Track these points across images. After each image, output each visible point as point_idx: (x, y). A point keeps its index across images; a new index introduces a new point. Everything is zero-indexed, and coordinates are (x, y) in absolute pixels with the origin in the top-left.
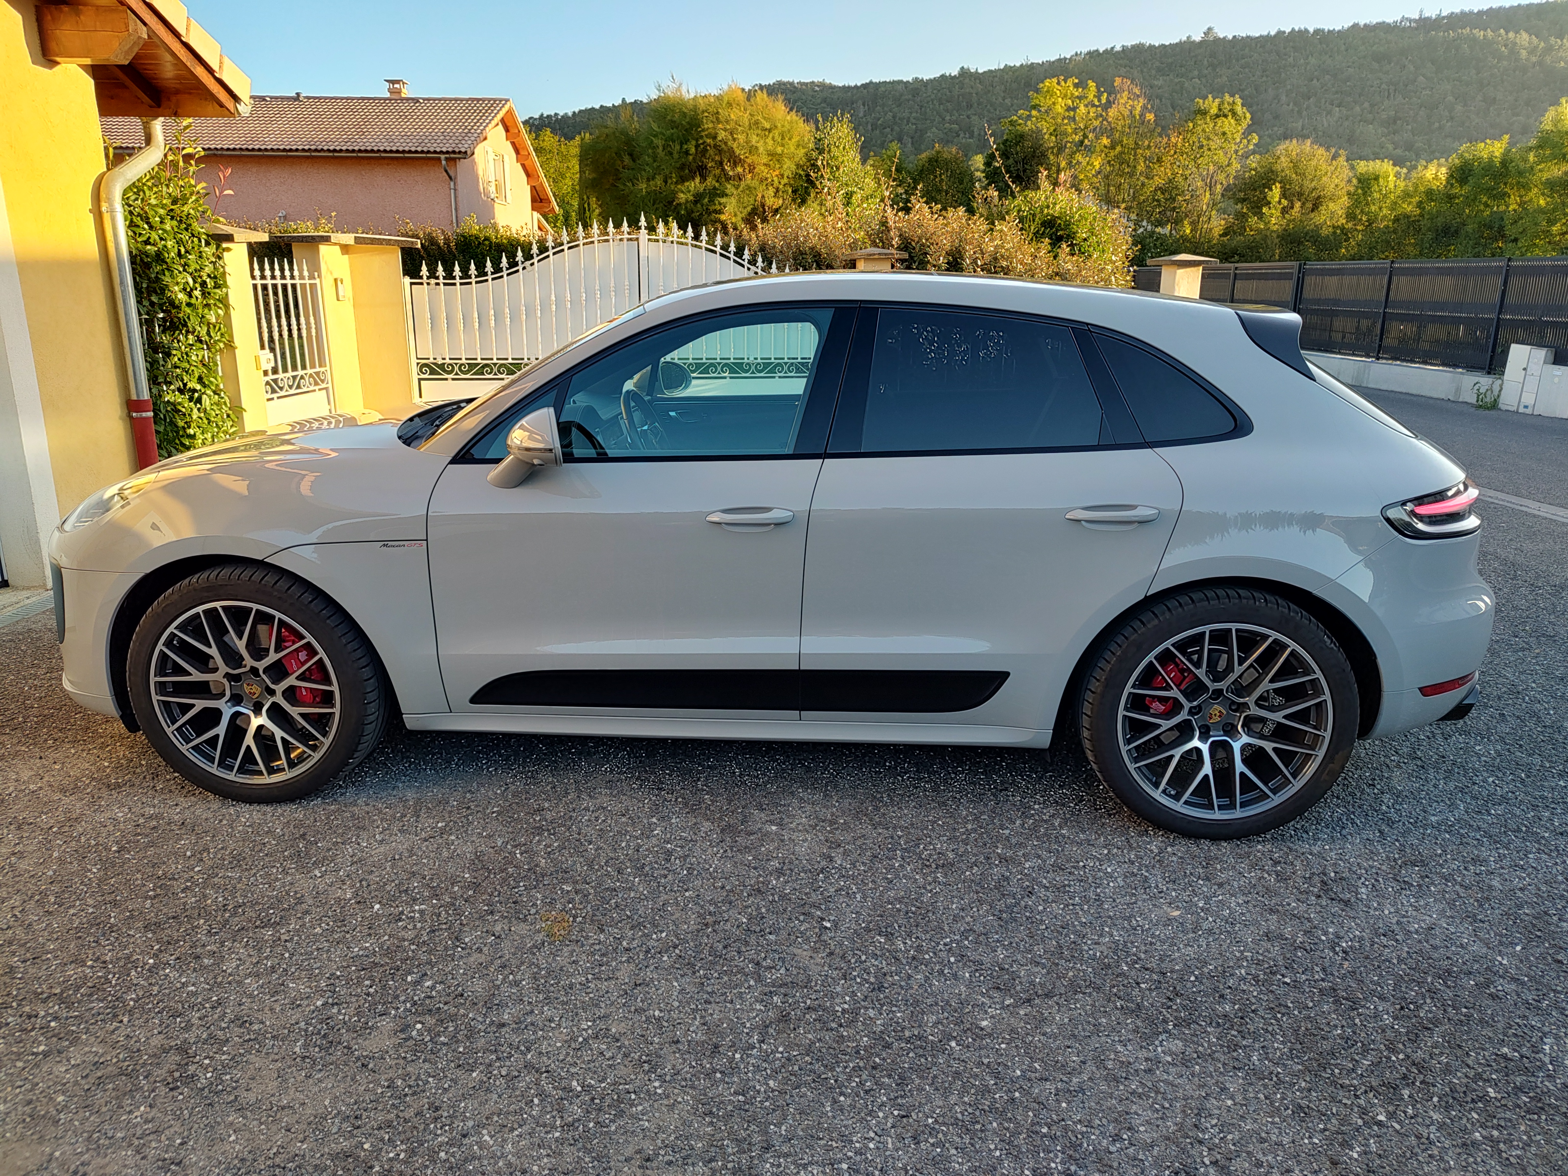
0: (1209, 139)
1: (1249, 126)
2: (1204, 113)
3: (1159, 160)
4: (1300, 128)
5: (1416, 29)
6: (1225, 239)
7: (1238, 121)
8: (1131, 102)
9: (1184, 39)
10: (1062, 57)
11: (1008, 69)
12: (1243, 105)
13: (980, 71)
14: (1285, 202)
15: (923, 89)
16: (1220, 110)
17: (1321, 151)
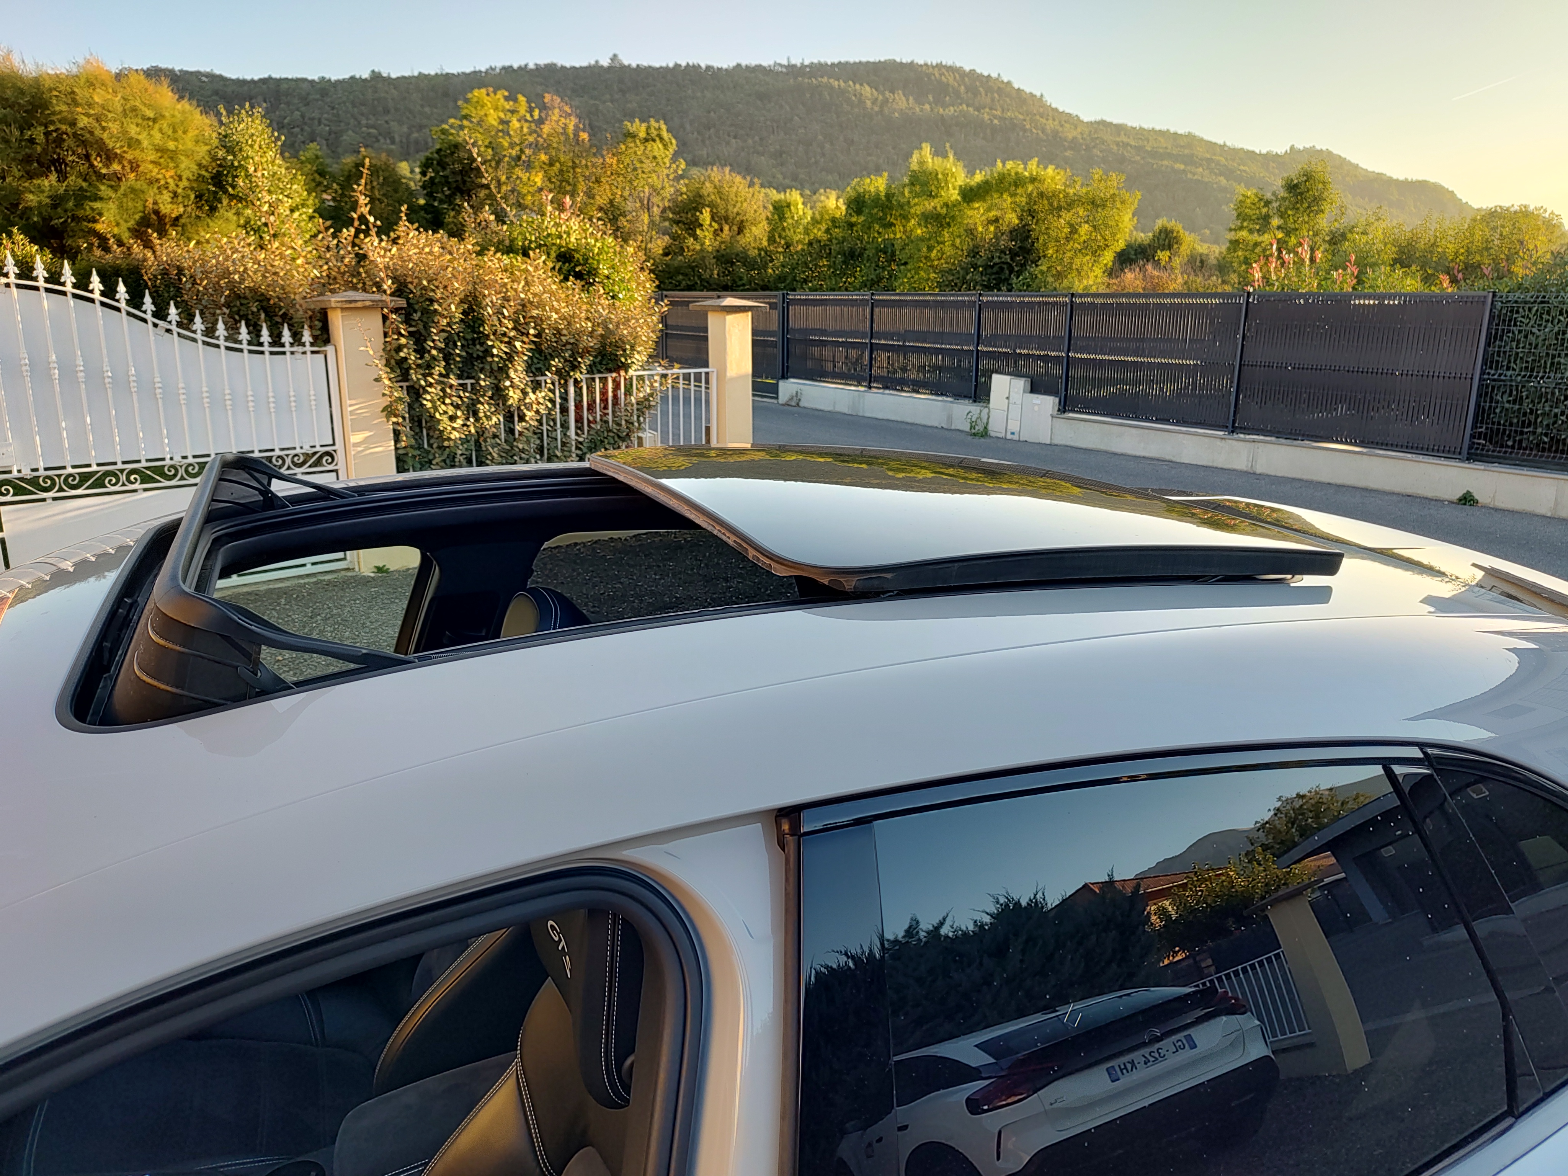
0: (642, 162)
1: (676, 152)
2: (633, 136)
3: (598, 181)
4: (705, 156)
5: (787, 74)
6: (667, 258)
7: (665, 146)
8: (563, 120)
9: (593, 62)
10: (477, 69)
11: (422, 77)
12: (668, 131)
13: (394, 76)
14: (715, 225)
15: (333, 89)
16: (648, 134)
17: (738, 179)
